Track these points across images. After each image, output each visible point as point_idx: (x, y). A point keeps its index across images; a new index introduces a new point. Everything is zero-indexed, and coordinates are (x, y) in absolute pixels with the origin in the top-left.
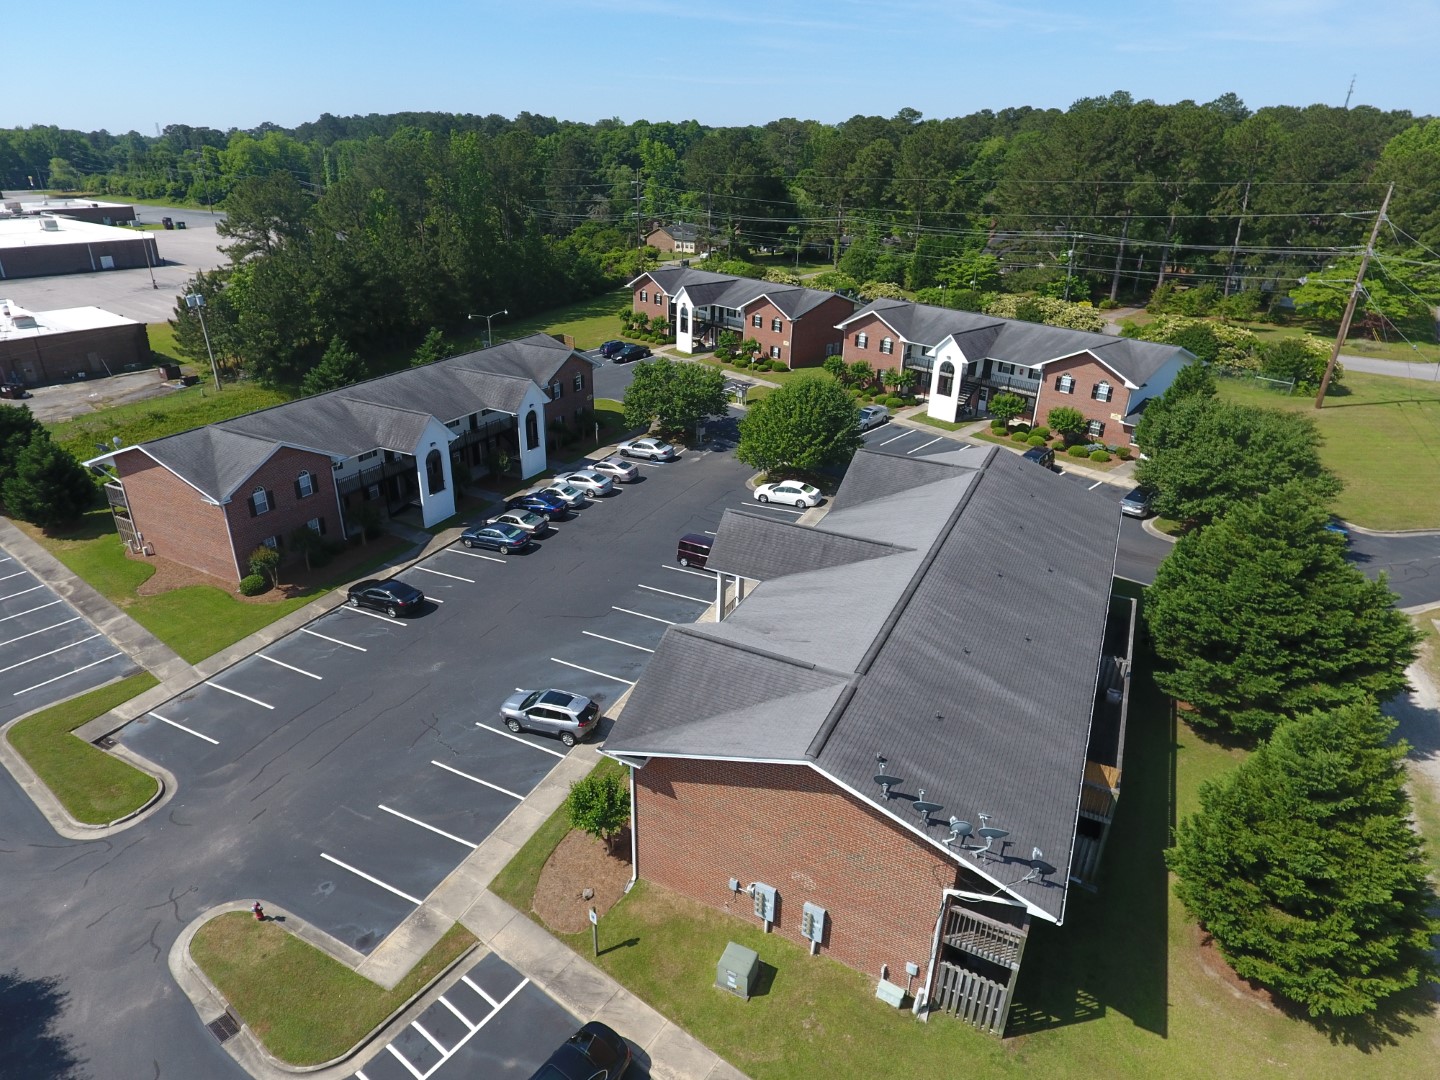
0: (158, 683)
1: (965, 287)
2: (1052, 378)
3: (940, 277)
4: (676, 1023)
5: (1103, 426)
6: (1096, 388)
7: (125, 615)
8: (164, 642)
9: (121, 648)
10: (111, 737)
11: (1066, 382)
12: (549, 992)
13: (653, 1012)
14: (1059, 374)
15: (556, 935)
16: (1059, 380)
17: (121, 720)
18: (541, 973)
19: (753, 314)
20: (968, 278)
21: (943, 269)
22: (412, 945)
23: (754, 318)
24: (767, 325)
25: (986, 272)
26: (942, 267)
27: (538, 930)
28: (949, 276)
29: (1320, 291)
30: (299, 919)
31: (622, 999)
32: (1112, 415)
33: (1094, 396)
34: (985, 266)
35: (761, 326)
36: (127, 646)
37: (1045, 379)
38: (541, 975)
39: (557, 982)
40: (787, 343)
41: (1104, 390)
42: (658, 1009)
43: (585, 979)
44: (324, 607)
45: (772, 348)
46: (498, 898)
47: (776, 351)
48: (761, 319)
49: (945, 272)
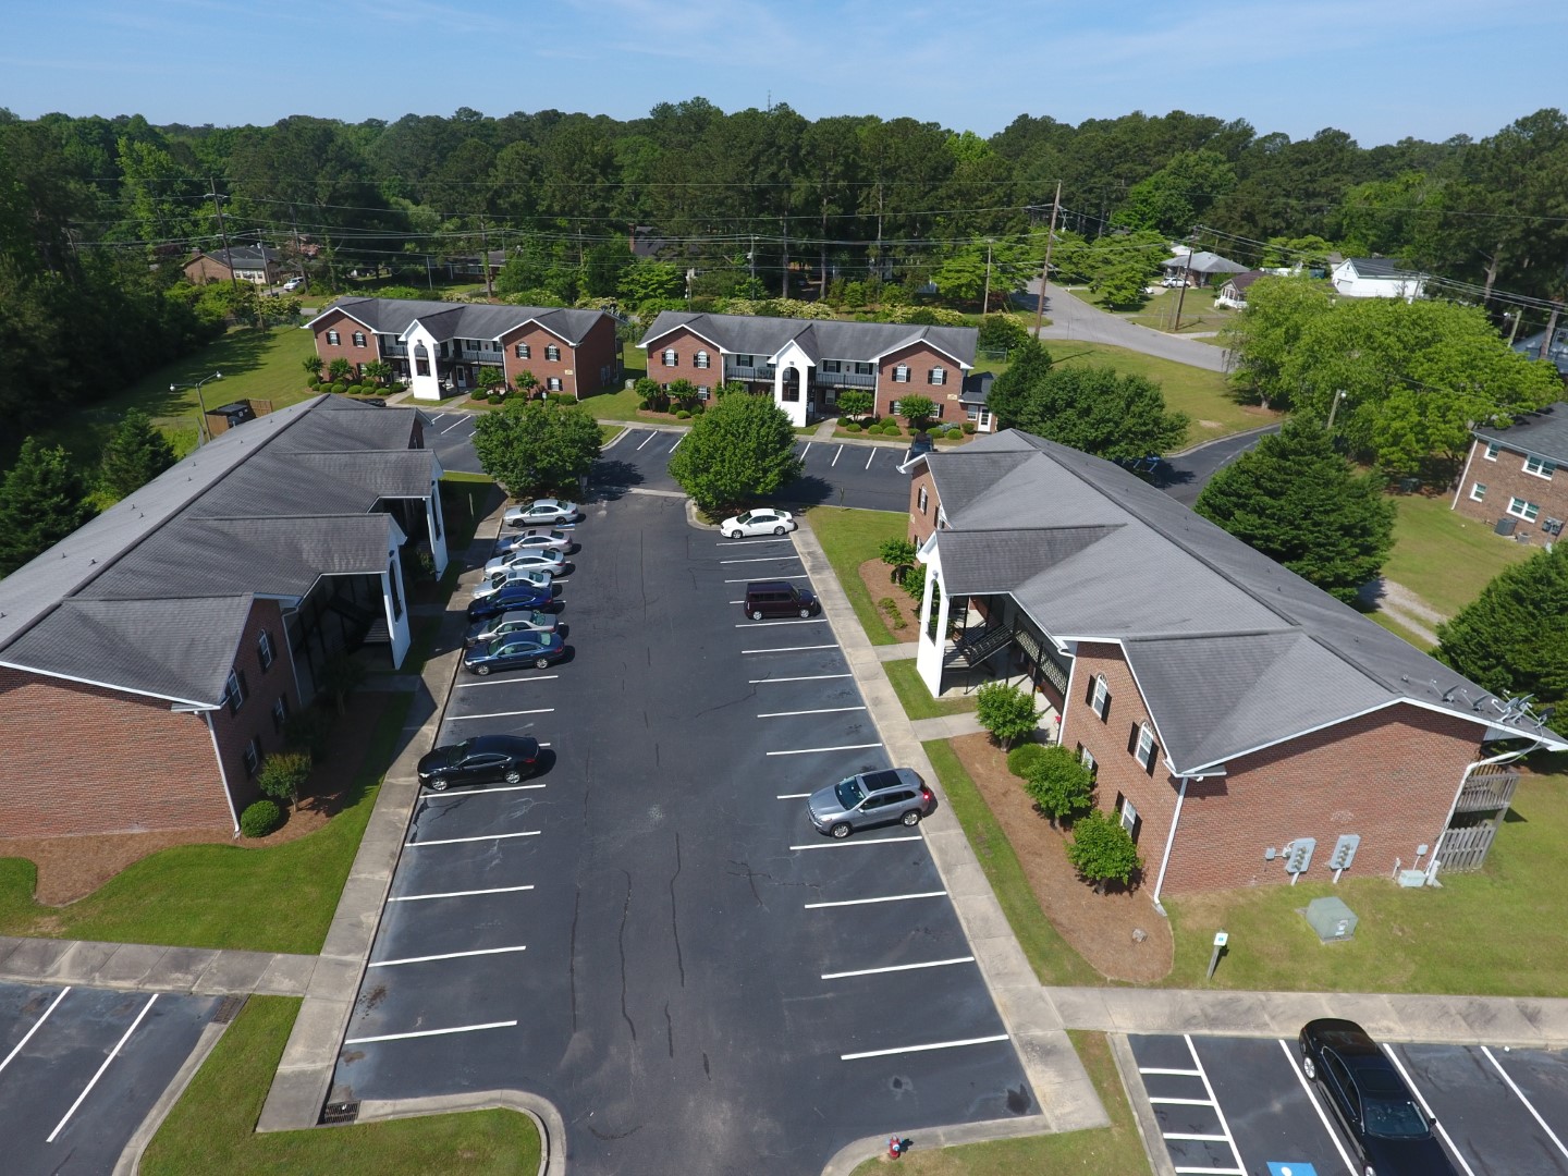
0: (298, 1002)
1: (652, 297)
2: (888, 370)
3: (622, 288)
4: (1327, 991)
5: (942, 407)
6: (931, 373)
7: (77, 944)
8: (217, 947)
9: (149, 987)
10: (334, 1101)
11: (902, 371)
12: (1218, 1033)
13: (1300, 995)
14: (894, 365)
15: (1153, 986)
16: (895, 371)
17: (316, 1074)
18: (1188, 1022)
19: (516, 343)
20: (654, 286)
21: (624, 280)
22: (1064, 1073)
23: (517, 348)
24: (538, 355)
25: (671, 280)
26: (621, 277)
27: (1134, 992)
28: (632, 287)
29: (959, 275)
30: (924, 1131)
31: (1268, 1000)
32: (949, 396)
33: (930, 381)
34: (667, 273)
35: (529, 356)
36: (154, 979)
37: (881, 372)
38: (1190, 1024)
39: (1213, 1022)
40: (570, 372)
41: (938, 374)
42: (1301, 990)
43: (1225, 1004)
44: (402, 805)
45: (549, 381)
46: (1063, 988)
47: (555, 382)
48: (528, 349)
49: (628, 283)
